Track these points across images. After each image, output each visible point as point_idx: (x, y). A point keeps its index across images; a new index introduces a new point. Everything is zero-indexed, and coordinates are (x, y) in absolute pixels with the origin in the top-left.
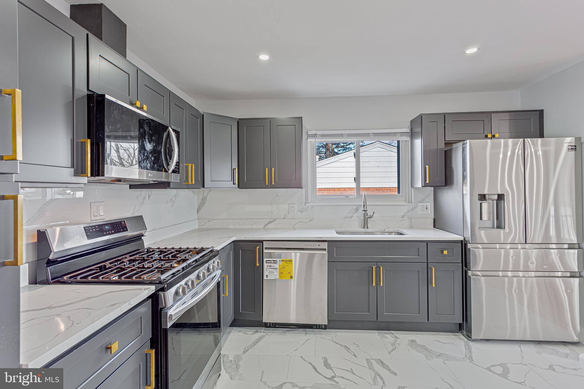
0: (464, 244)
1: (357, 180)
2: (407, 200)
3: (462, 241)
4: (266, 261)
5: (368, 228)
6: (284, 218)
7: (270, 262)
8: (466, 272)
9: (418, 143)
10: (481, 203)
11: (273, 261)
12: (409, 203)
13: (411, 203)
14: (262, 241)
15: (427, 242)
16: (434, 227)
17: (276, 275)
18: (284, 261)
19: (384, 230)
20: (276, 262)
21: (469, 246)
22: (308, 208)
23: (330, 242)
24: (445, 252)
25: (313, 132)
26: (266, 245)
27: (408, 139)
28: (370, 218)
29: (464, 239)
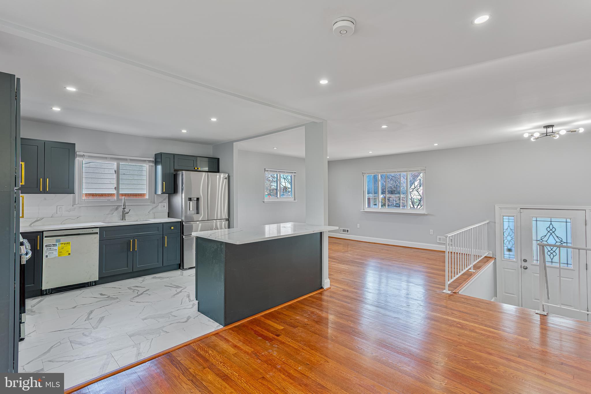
0: (181, 223)
1: (117, 188)
2: (152, 201)
3: (181, 221)
4: (46, 245)
5: (125, 220)
6: (52, 217)
7: (50, 246)
8: (182, 237)
9: (159, 167)
10: (190, 202)
11: (53, 245)
12: (153, 203)
13: (155, 203)
14: (43, 232)
15: (163, 223)
16: (168, 217)
17: (56, 254)
18: (62, 244)
19: (137, 220)
20: (55, 245)
21: (184, 223)
22: (75, 208)
23: (101, 228)
24: (172, 228)
25: (82, 154)
26: (45, 234)
27: (154, 165)
28: (127, 213)
29: (182, 220)
